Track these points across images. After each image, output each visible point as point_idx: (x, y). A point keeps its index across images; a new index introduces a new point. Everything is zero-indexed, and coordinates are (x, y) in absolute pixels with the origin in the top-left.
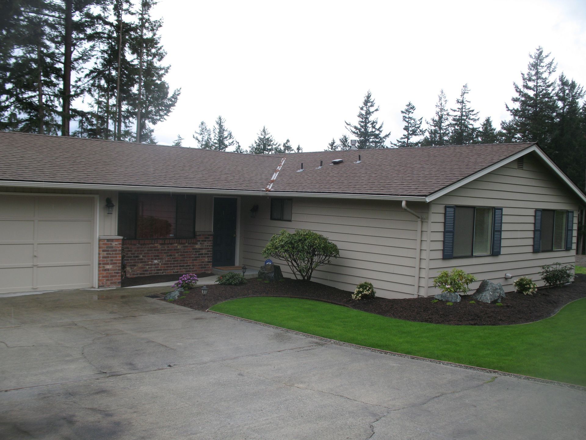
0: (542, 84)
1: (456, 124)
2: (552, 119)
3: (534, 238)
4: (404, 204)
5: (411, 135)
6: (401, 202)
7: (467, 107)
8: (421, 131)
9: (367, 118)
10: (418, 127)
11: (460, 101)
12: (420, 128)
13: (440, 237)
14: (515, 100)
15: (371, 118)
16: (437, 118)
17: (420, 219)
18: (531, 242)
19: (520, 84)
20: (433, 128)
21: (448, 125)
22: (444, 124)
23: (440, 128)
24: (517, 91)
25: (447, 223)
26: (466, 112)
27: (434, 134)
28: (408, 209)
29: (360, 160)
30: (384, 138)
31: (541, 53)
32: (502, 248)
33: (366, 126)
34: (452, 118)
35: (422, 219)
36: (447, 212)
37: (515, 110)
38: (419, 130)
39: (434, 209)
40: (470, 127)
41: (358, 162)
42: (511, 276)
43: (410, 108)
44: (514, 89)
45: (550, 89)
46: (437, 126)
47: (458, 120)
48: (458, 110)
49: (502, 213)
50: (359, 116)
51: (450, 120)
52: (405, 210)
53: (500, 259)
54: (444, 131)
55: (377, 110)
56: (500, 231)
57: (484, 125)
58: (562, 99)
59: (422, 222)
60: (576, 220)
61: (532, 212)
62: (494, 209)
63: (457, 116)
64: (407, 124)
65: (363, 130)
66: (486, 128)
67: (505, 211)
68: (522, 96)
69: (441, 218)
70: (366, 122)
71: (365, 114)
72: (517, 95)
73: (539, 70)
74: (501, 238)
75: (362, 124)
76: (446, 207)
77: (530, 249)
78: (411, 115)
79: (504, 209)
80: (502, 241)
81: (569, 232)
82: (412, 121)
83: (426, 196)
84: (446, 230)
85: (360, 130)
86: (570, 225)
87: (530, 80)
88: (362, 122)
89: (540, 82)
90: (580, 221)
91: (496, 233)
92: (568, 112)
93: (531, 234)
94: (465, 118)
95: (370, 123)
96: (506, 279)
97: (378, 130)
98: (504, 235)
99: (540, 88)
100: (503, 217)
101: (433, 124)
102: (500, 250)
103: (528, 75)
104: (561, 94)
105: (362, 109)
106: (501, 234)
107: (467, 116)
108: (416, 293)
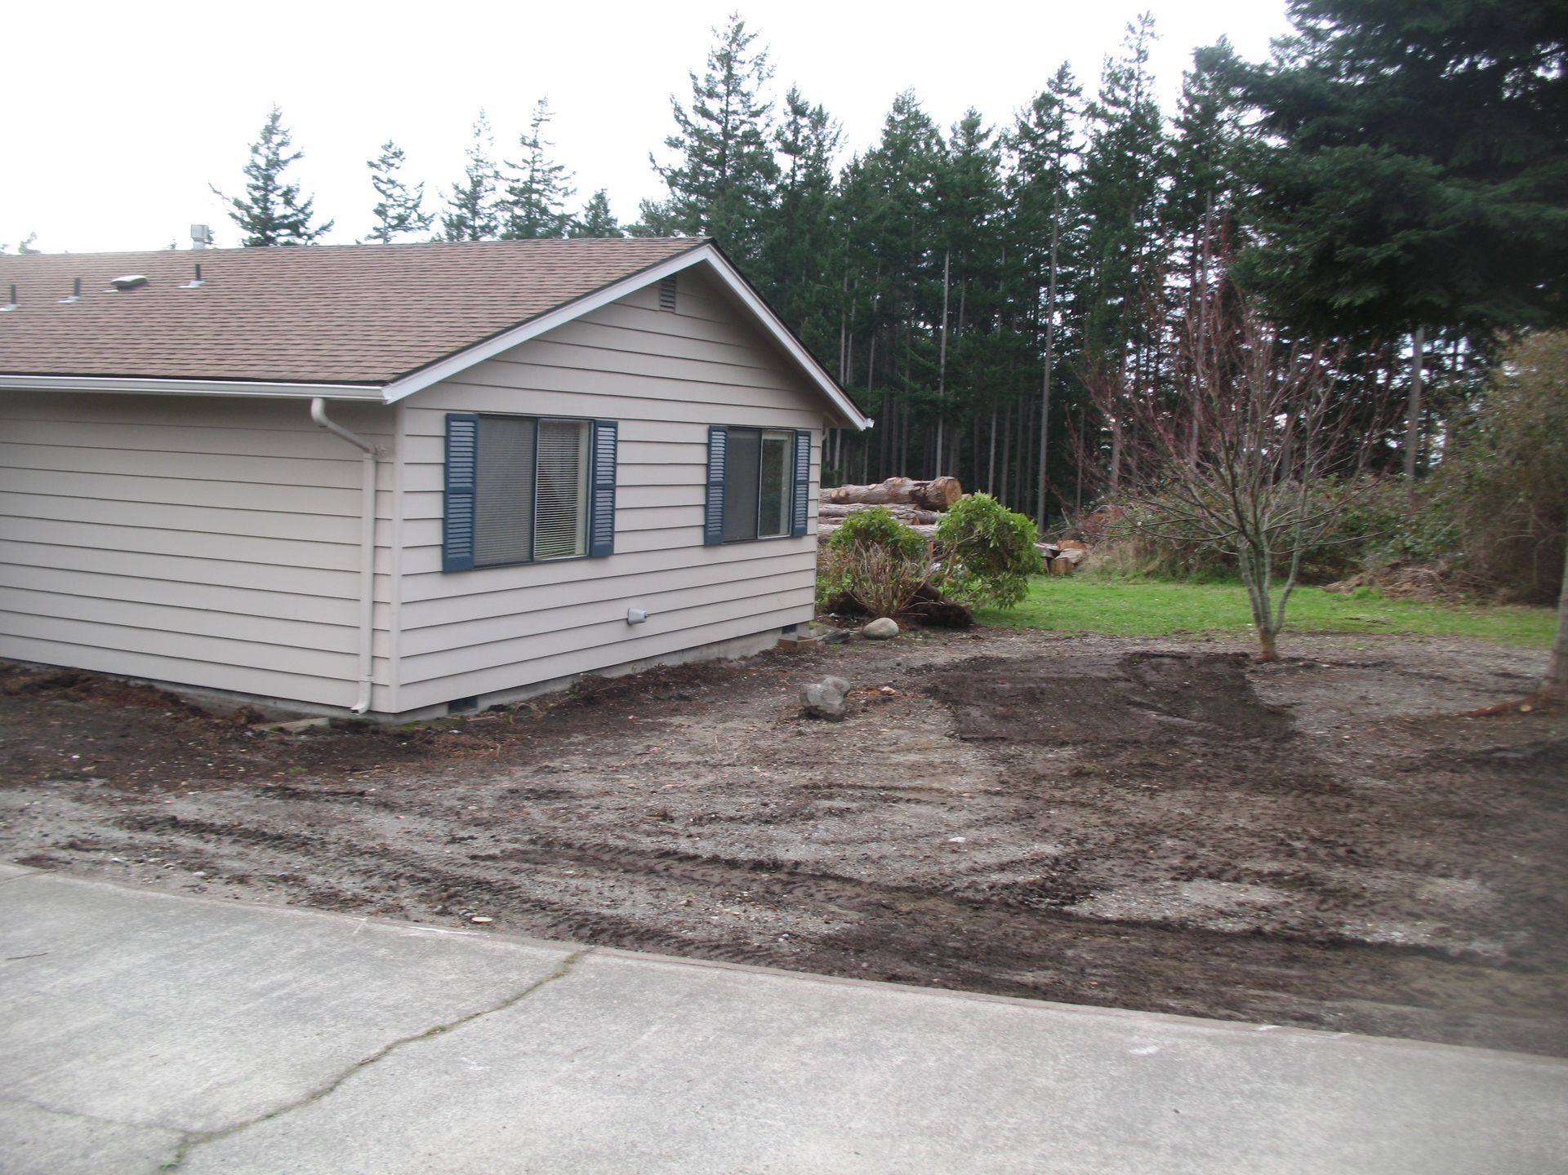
0: (739, 107)
1: (515, 203)
2: (767, 198)
3: (706, 507)
4: (317, 408)
5: (394, 228)
6: (307, 402)
7: (546, 160)
8: (420, 218)
9: (269, 178)
10: (415, 207)
11: (527, 142)
12: (420, 210)
13: (434, 507)
14: (674, 143)
15: (282, 179)
16: (467, 186)
17: (369, 456)
18: (697, 516)
19: (688, 102)
20: (456, 211)
21: (496, 205)
22: (485, 202)
23: (475, 214)
24: (677, 118)
25: (452, 465)
26: (544, 172)
27: (458, 227)
28: (332, 425)
29: (198, 278)
30: (317, 233)
31: (740, 27)
32: (617, 538)
33: (266, 199)
34: (506, 185)
35: (376, 454)
36: (453, 434)
37: (673, 171)
38: (414, 216)
39: (410, 423)
40: (555, 211)
41: (194, 284)
42: (642, 613)
43: (393, 155)
44: (672, 113)
45: (760, 122)
46: (465, 206)
47: (523, 192)
48: (522, 165)
49: (616, 437)
50: (248, 171)
51: (502, 193)
52: (324, 426)
53: (613, 566)
54: (486, 220)
55: (297, 156)
56: (612, 488)
57: (592, 207)
58: (790, 148)
59: (377, 463)
60: (816, 457)
61: (701, 435)
62: (595, 423)
63: (518, 180)
64: (382, 199)
65: (257, 211)
66: (596, 216)
67: (624, 431)
68: (691, 135)
69: (434, 451)
70: (265, 189)
71: (264, 167)
72: (677, 131)
73: (734, 72)
74: (613, 506)
75: (257, 194)
76: (450, 418)
77: (697, 537)
78: (393, 174)
79: (621, 425)
80: (618, 515)
81: (800, 489)
82: (397, 192)
83: (383, 383)
84: (452, 485)
85: (248, 209)
86: (801, 469)
87: (711, 94)
88: (256, 188)
89: (735, 103)
90: (828, 459)
91: (600, 494)
92: (804, 185)
93: (699, 496)
94: (541, 187)
95: (279, 192)
96: (630, 624)
97: (302, 211)
98: (623, 498)
99: (736, 117)
100: (620, 446)
101: (457, 202)
102: (612, 541)
103: (708, 81)
104: (790, 136)
105: (255, 150)
106: (613, 498)
107: (547, 182)
108: (366, 679)
